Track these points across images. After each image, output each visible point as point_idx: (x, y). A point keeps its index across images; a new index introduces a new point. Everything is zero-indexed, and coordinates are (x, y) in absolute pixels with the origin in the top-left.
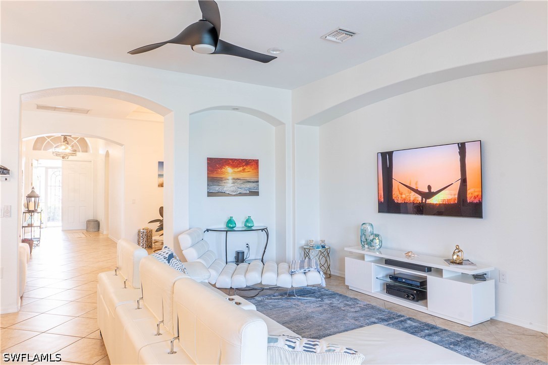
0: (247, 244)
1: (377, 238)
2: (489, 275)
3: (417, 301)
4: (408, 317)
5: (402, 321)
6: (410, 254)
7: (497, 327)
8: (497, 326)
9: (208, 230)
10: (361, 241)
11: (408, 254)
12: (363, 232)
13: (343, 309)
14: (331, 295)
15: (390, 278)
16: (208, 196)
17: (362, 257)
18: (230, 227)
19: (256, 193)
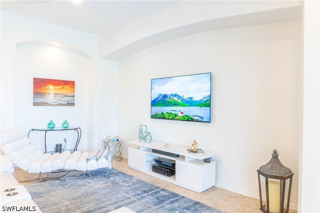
0: (65, 139)
1: (149, 135)
2: (213, 158)
3: (170, 176)
4: (162, 188)
5: (158, 192)
6: (167, 146)
7: (216, 192)
9: (33, 130)
10: (139, 137)
12: (141, 132)
13: (121, 184)
14: (117, 173)
15: (155, 161)
16: (34, 105)
17: (139, 148)
18: (51, 128)
19: (73, 104)
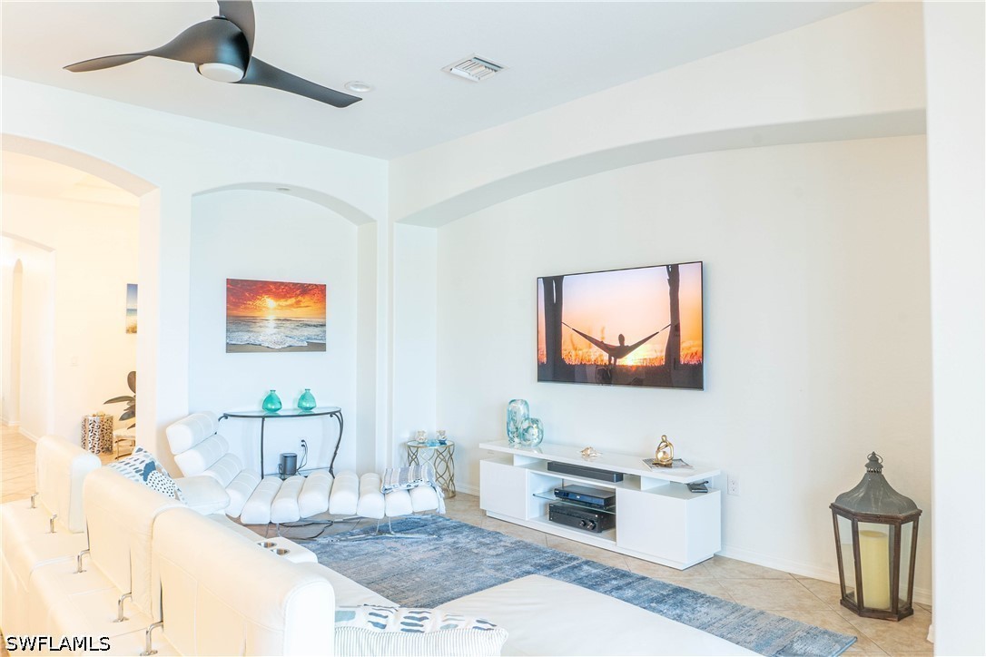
0: (303, 441)
1: (535, 425)
2: (712, 483)
3: (600, 531)
4: (584, 559)
5: (574, 567)
6: (589, 452)
7: (723, 568)
8: (724, 566)
9: (226, 416)
10: (508, 431)
11: (585, 452)
12: (512, 417)
13: (476, 551)
14: (455, 527)
15: (556, 493)
16: (228, 350)
17: (509, 460)
18: (270, 410)
19: (321, 347)
